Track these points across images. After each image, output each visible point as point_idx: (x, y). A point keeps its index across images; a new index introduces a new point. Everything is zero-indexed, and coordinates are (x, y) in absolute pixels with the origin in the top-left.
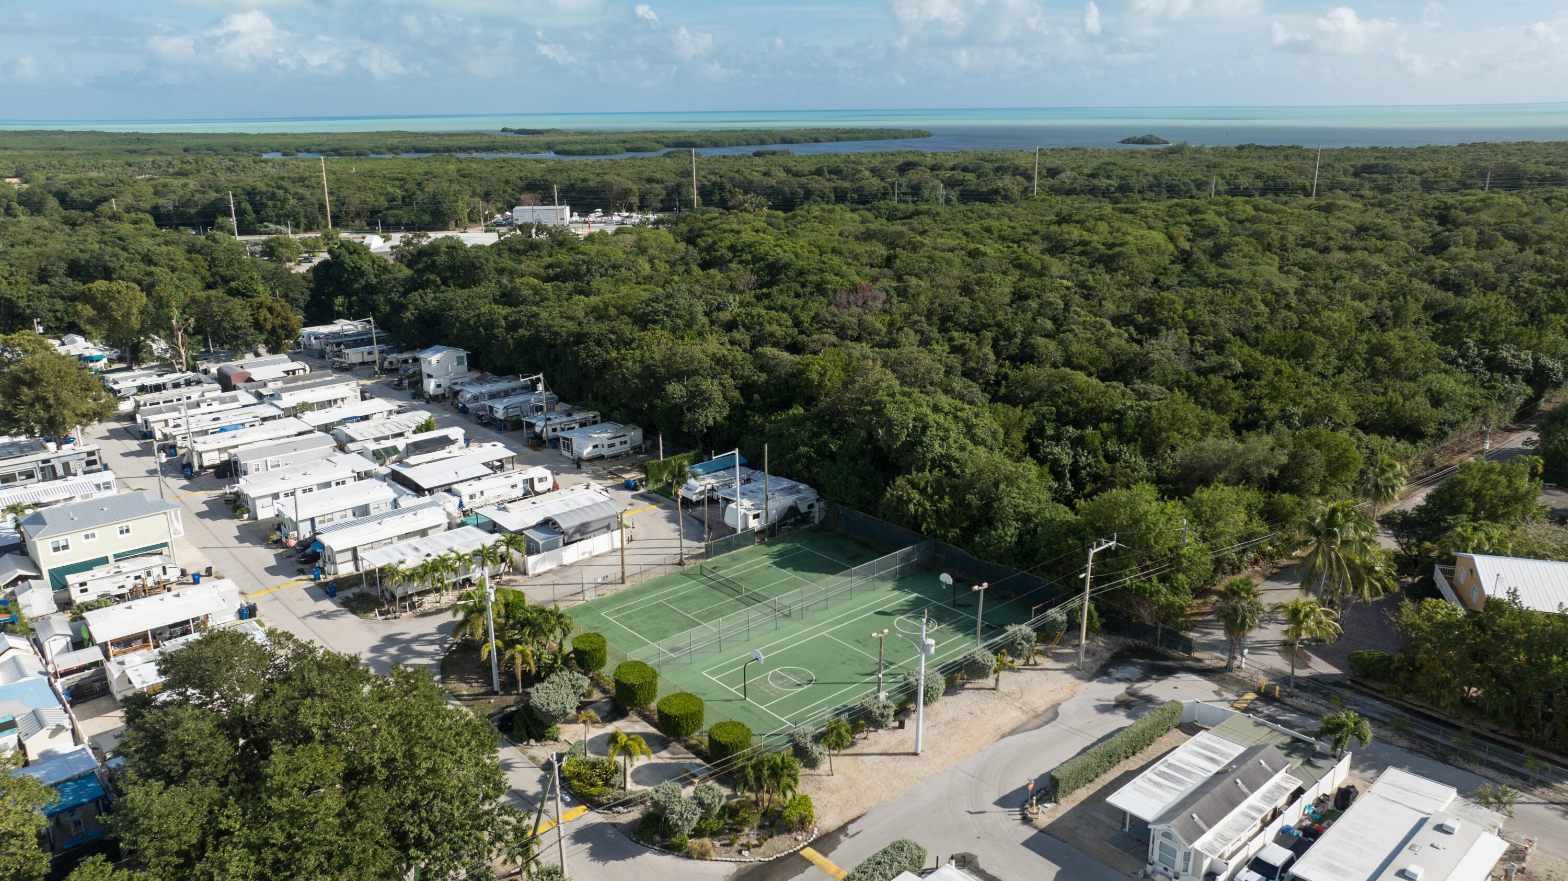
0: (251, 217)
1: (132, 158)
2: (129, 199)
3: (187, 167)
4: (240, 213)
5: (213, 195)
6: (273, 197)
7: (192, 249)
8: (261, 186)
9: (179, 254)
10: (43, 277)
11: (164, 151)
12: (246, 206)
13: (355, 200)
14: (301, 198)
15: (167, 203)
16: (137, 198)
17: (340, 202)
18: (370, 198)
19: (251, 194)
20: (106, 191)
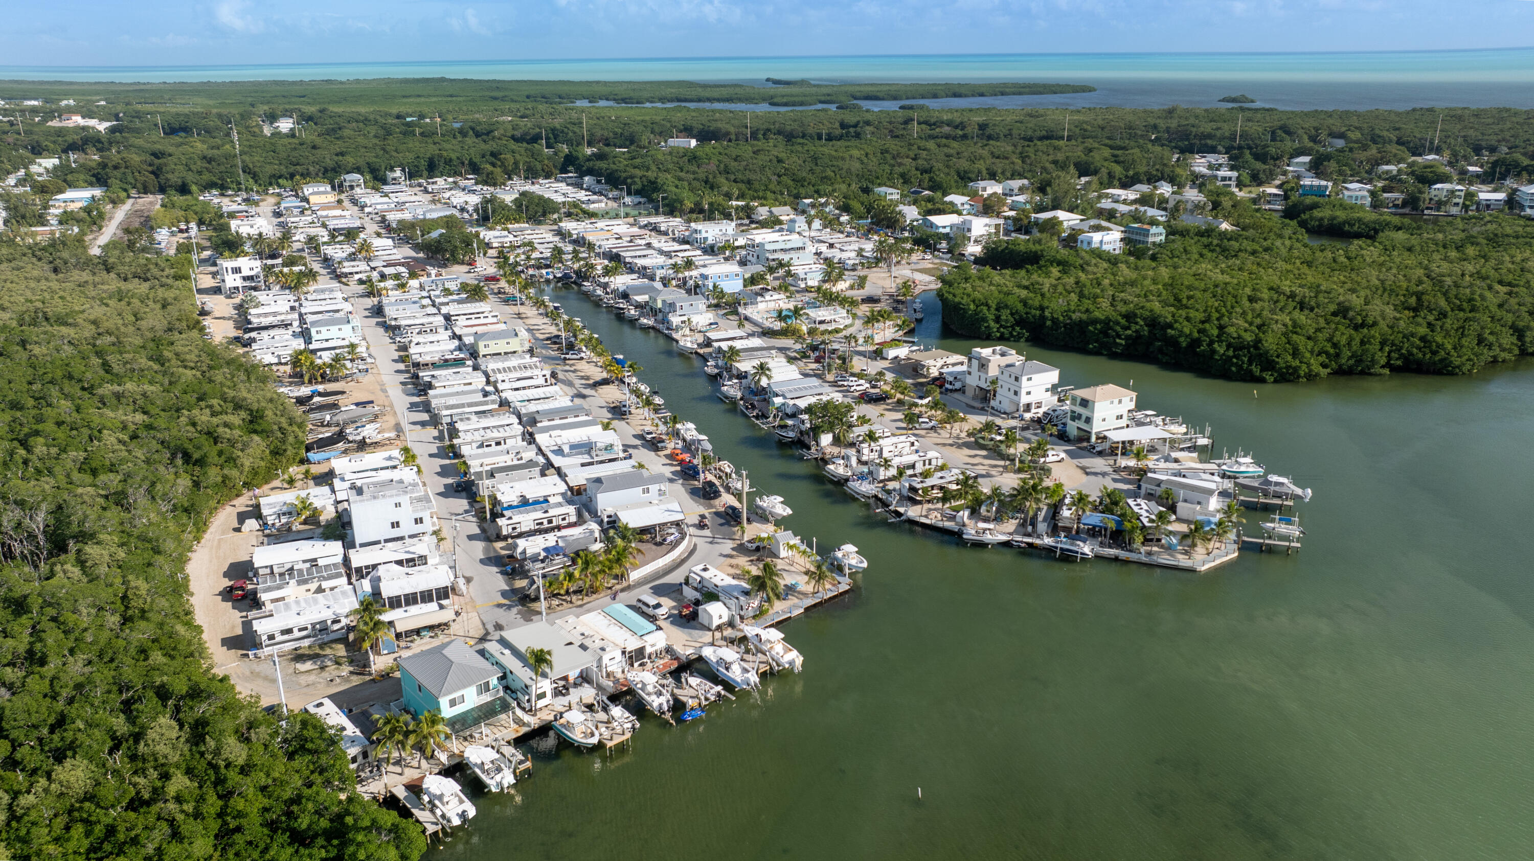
0: (552, 141)
1: (496, 104)
2: (502, 132)
3: (528, 112)
4: (547, 138)
5: (538, 130)
6: (562, 132)
7: (526, 149)
8: (558, 126)
9: (523, 152)
10: (483, 156)
11: (515, 98)
12: (551, 135)
13: (599, 133)
14: (575, 133)
15: (518, 134)
16: (505, 131)
17: (592, 135)
18: (606, 134)
19: (553, 130)
20: (492, 128)
